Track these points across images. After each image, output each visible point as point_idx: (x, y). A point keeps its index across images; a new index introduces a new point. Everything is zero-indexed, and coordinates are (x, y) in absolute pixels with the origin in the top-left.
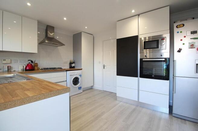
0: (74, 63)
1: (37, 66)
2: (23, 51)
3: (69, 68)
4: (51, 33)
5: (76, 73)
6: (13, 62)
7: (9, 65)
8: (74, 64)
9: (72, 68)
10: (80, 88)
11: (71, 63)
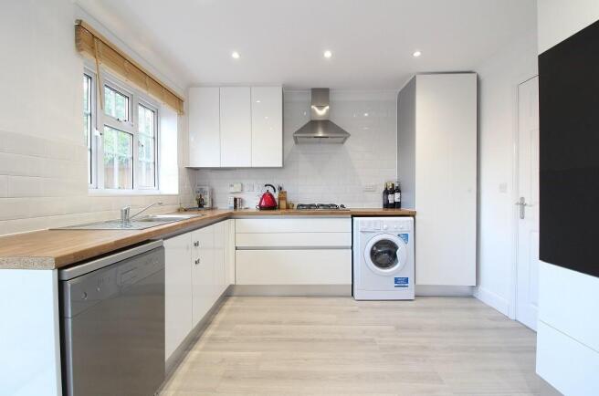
0: (399, 191)
1: (285, 199)
2: (255, 165)
3: (382, 207)
4: (321, 107)
5: (385, 226)
6: (246, 189)
7: (237, 196)
8: (397, 195)
9: (392, 208)
10: (401, 282)
11: (387, 192)
